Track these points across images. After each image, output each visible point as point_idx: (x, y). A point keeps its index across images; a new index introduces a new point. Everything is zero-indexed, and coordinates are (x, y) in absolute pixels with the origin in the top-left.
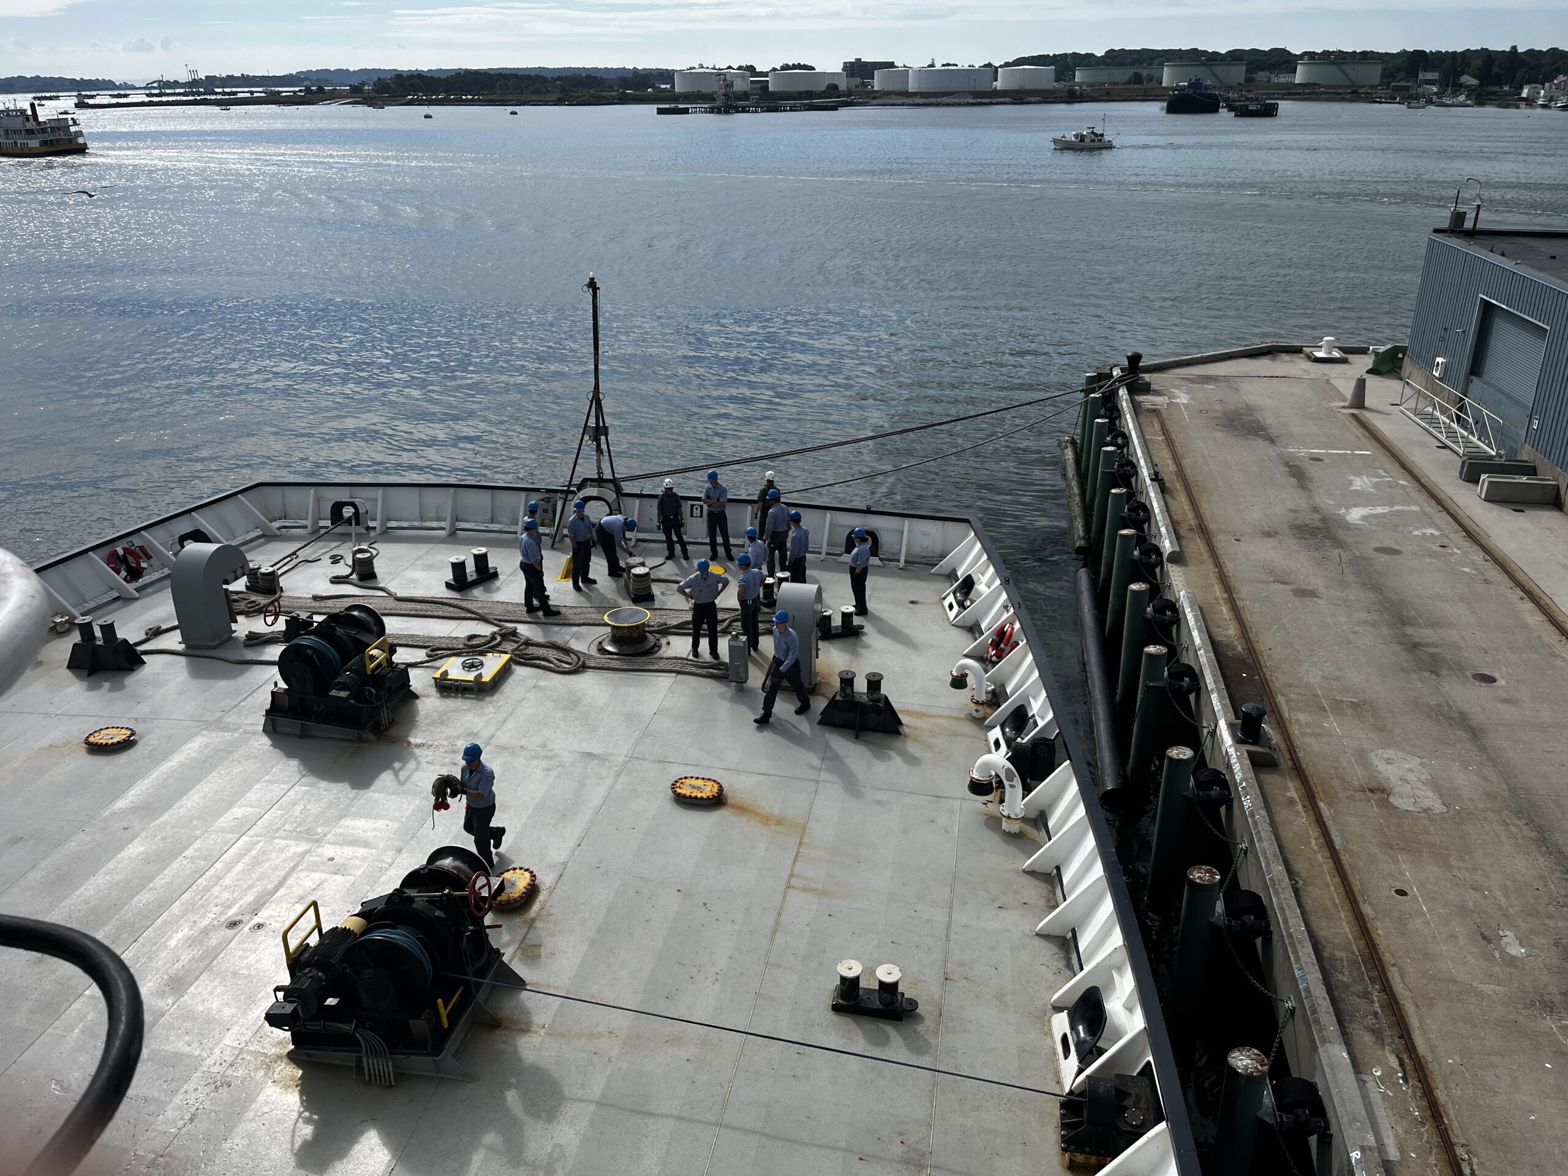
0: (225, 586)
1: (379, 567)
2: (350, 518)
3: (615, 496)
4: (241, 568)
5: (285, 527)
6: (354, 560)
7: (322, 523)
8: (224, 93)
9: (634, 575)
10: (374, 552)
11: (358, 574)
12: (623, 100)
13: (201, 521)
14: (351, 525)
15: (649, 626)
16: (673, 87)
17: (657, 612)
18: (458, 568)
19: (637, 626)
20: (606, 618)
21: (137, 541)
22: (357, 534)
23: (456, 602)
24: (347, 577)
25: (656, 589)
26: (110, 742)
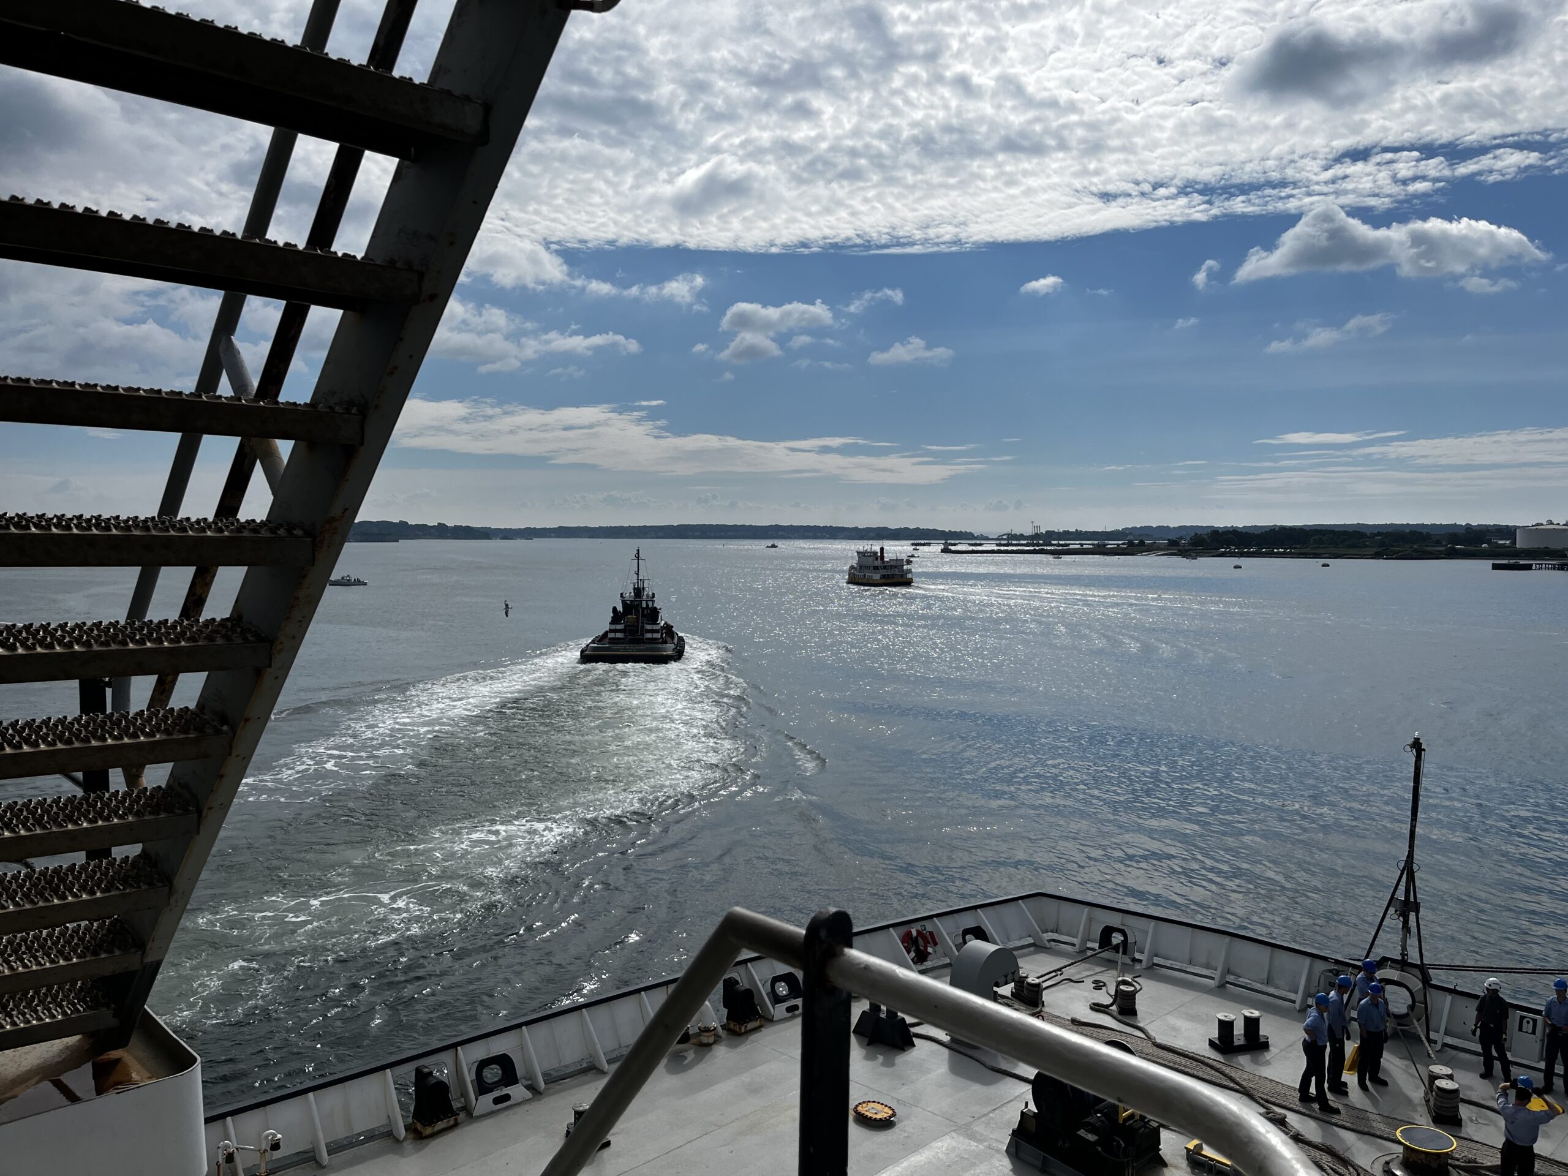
0: (995, 989)
1: (1141, 1004)
2: (1118, 945)
3: (1421, 985)
4: (1012, 974)
5: (1054, 941)
6: (1116, 991)
7: (1090, 945)
8: (1059, 545)
9: (1438, 1088)
10: (1138, 987)
11: (1119, 1007)
12: (1451, 554)
13: (985, 920)
14: (1118, 952)
15: (1453, 1158)
16: (1514, 542)
17: (1466, 1142)
18: (1226, 1027)
19: (1438, 1155)
20: (1398, 1133)
21: (929, 926)
22: (1123, 964)
23: (1218, 1066)
24: (1107, 1006)
25: (1464, 1111)
26: (875, 1116)
